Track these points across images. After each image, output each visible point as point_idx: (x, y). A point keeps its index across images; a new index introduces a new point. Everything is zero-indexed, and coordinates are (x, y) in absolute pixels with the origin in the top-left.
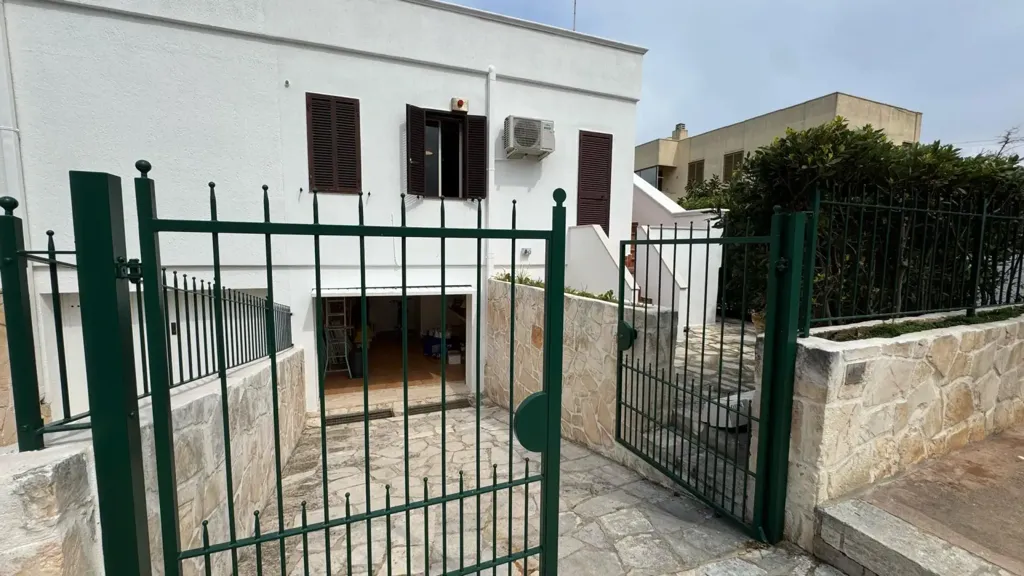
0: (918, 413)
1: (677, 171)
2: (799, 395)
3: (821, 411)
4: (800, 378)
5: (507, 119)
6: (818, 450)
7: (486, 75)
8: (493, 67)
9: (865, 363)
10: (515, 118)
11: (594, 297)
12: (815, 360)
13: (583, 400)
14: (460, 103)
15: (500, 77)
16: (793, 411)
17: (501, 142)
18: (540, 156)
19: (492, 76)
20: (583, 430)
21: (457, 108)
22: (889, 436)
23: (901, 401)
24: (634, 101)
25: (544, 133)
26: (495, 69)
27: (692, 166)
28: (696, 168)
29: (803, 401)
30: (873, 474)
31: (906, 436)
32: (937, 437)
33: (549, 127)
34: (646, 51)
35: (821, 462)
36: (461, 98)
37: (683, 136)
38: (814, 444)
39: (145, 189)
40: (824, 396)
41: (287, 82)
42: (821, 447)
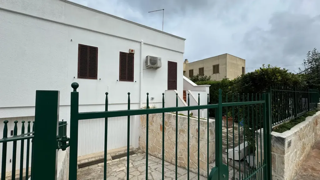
0: (298, 152)
1: (186, 72)
2: (274, 152)
3: (283, 158)
4: (274, 146)
5: (147, 57)
6: (283, 171)
7: (141, 42)
8: (142, 40)
9: (291, 140)
10: (150, 56)
11: (185, 116)
12: (279, 140)
13: (183, 152)
14: (132, 51)
15: (144, 43)
16: (272, 158)
17: (145, 64)
18: (157, 68)
19: (142, 43)
20: (184, 162)
21: (131, 52)
22: (294, 162)
23: (296, 150)
24: (183, 53)
25: (158, 61)
26: (143, 41)
27: (190, 71)
28: (191, 72)
29: (275, 153)
30: (293, 174)
31: (297, 161)
32: (301, 159)
33: (160, 60)
34: (185, 39)
35: (285, 175)
36: (132, 49)
37: (187, 63)
38: (281, 169)
39: (75, 97)
40: (283, 153)
41: (72, 40)
42: (284, 170)
